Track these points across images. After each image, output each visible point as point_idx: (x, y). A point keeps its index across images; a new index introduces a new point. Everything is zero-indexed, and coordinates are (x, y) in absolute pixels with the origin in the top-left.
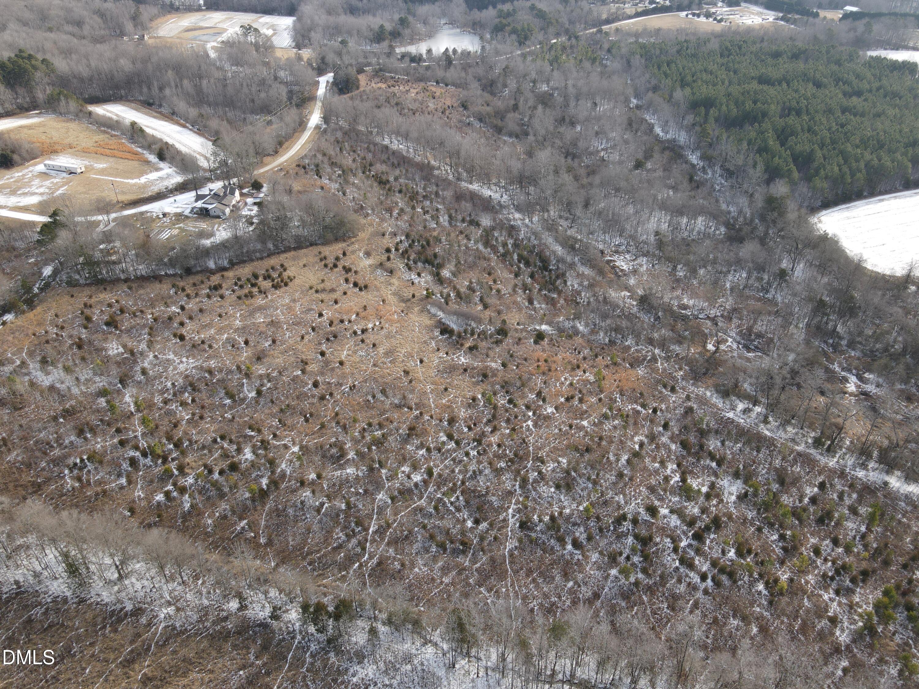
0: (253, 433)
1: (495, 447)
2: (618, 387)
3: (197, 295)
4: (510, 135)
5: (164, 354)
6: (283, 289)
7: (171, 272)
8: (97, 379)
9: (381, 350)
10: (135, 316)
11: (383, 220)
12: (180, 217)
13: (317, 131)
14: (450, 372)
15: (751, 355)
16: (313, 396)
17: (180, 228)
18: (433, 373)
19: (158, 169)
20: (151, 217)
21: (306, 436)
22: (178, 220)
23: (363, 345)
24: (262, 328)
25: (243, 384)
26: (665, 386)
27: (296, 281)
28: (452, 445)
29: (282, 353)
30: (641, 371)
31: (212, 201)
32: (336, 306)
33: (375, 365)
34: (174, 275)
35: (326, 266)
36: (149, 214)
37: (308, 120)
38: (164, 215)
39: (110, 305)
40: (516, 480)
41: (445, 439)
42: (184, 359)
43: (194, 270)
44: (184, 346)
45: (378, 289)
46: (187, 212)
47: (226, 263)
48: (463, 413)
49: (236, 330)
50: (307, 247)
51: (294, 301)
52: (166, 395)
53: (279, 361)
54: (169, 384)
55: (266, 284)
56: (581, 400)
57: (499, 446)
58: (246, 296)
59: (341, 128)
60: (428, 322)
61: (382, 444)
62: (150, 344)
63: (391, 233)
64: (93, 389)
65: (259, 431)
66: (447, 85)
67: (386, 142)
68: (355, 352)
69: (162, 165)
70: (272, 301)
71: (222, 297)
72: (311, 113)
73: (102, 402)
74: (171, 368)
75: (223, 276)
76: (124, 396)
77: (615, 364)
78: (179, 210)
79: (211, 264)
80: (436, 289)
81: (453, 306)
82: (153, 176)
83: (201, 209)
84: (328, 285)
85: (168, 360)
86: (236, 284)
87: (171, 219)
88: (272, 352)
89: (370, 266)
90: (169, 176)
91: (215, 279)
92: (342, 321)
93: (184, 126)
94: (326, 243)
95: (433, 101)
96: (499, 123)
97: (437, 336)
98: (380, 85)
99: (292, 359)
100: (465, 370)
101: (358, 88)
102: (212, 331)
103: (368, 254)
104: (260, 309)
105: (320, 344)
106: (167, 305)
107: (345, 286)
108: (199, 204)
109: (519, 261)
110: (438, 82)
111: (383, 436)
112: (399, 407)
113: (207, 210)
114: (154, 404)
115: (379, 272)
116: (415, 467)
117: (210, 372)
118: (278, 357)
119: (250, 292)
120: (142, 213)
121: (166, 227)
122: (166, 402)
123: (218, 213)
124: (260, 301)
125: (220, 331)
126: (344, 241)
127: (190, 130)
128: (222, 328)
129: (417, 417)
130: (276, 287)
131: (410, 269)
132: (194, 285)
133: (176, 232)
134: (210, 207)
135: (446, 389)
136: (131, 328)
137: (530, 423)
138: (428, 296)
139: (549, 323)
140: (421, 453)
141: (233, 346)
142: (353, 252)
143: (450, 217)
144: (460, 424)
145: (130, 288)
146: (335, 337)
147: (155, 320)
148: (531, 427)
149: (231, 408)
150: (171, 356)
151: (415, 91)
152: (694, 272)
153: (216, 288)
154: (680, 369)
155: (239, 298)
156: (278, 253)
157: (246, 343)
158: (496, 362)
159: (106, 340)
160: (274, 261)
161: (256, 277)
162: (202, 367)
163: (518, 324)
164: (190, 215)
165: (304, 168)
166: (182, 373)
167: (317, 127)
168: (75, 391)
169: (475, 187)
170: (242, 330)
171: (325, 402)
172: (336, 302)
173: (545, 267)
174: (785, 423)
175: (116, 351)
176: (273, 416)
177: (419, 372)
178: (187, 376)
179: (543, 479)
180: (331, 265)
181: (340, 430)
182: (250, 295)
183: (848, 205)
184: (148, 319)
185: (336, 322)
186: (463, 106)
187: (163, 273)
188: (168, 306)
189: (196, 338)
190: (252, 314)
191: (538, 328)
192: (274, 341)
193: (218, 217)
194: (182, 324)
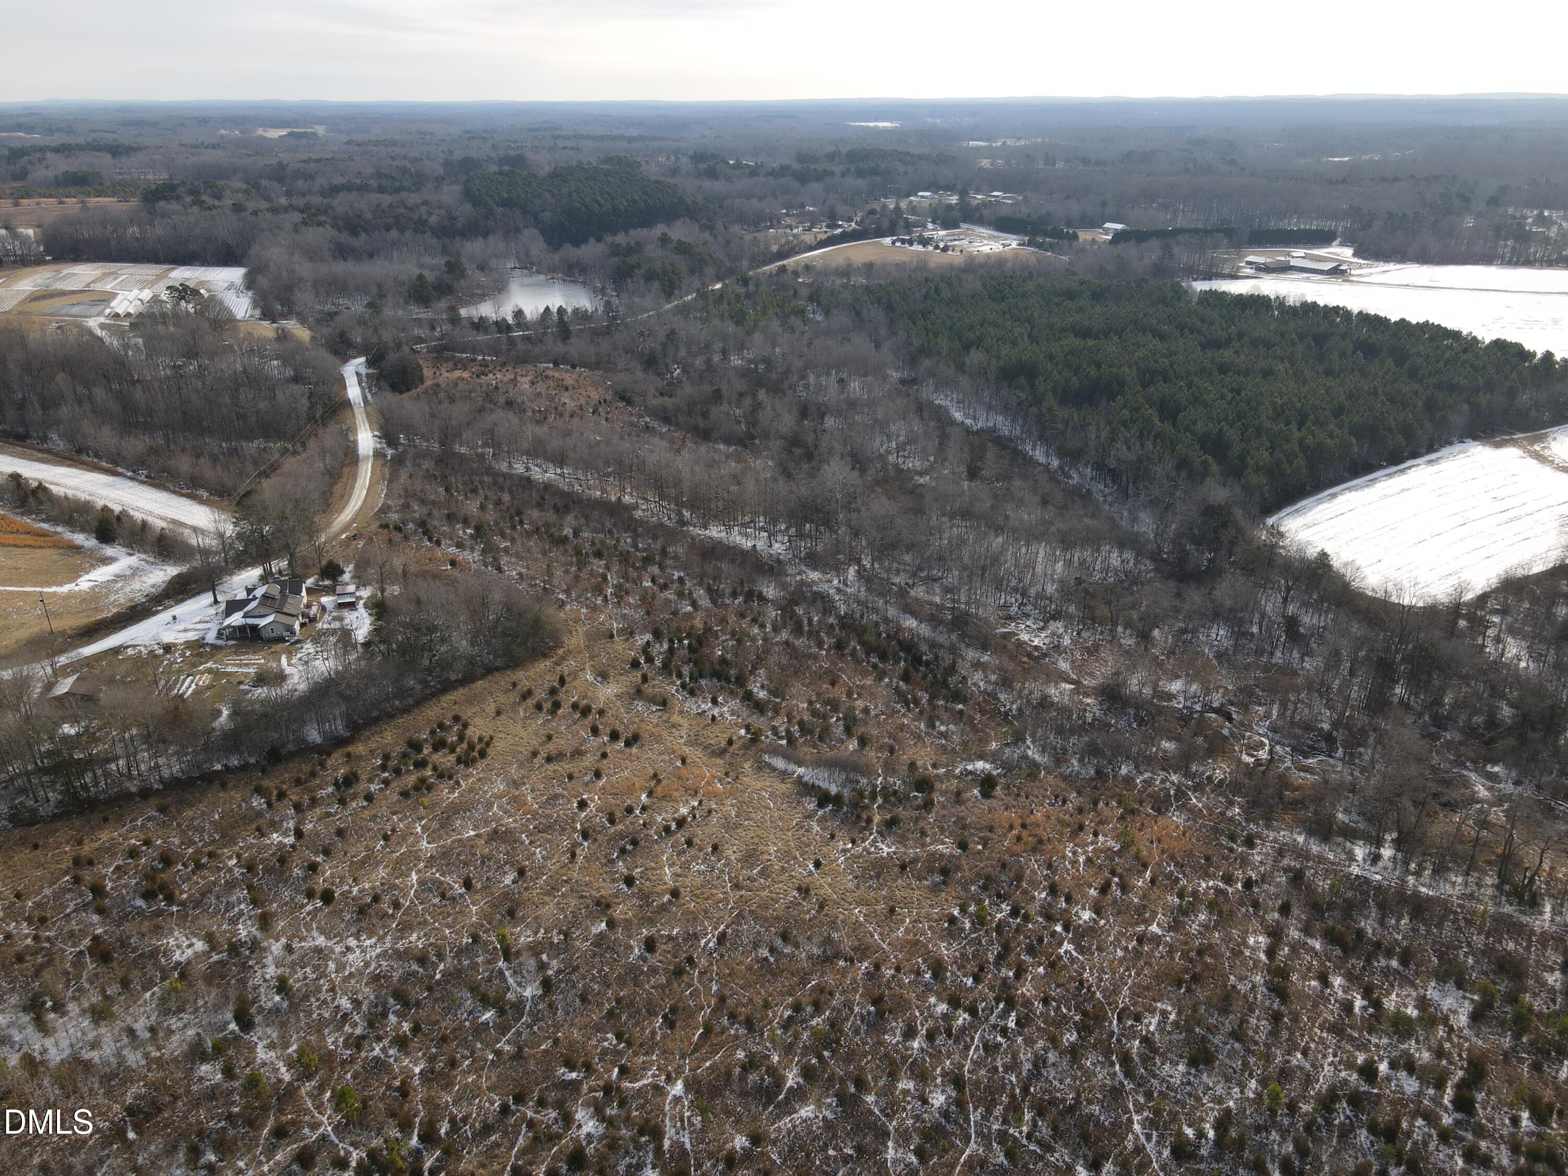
0: (574, 1075)
1: (1039, 1007)
2: (1163, 852)
3: (314, 801)
4: (728, 441)
5: (303, 939)
6: (481, 764)
7: (234, 762)
8: (174, 1023)
9: (732, 852)
10: (199, 866)
11: (594, 609)
12: (198, 647)
13: (381, 461)
14: (878, 876)
15: (1311, 761)
16: (654, 971)
17: (209, 671)
18: (848, 882)
19: (107, 561)
20: (137, 659)
21: (683, 1057)
22: (200, 655)
23: (693, 852)
24: (483, 849)
25: (501, 972)
26: (1232, 838)
27: (499, 745)
28: (963, 1017)
29: (548, 894)
30: (1177, 818)
31: (263, 611)
32: (601, 783)
33: (737, 886)
34: (245, 767)
35: (539, 707)
36: (130, 652)
37: (355, 442)
38: (168, 648)
39: (133, 853)
40: (1112, 1064)
41: (942, 1008)
42: (352, 942)
43: (283, 751)
44: (338, 913)
45: (659, 740)
46: (211, 637)
47: (339, 727)
48: (945, 950)
49: (431, 861)
50: (482, 677)
51: (516, 784)
52: (347, 1028)
53: (549, 910)
54: (345, 1003)
55: (445, 759)
56: (1125, 887)
57: (1046, 1001)
58: (417, 788)
59: (427, 454)
60: (784, 787)
61: (837, 1042)
62: (265, 922)
63: (621, 631)
64: (175, 1046)
65: (588, 1068)
66: (574, 367)
67: (519, 468)
68: (686, 866)
69: (109, 551)
70: (471, 790)
71: (369, 798)
72: (353, 430)
73: (211, 1073)
74: (332, 966)
75: (349, 755)
76: (252, 1048)
77: (1132, 812)
78: (192, 636)
79: (314, 735)
80: (758, 722)
81: (806, 751)
82: (102, 574)
83: (242, 628)
84: (562, 743)
85: (318, 950)
86: (384, 768)
87: (183, 655)
88: (526, 895)
89: (619, 696)
90: (135, 572)
91: (337, 766)
92: (630, 810)
93: (115, 474)
94: (514, 663)
95: (566, 394)
96: (702, 423)
97: (815, 812)
98: (457, 373)
99: (573, 902)
100: (903, 867)
101: (422, 381)
102: (382, 872)
103: (603, 676)
104: (456, 809)
105: (612, 862)
106: (261, 833)
107: (593, 743)
108: (236, 619)
109: (868, 655)
110: (556, 364)
111: (832, 1026)
112: (827, 960)
113: (254, 628)
114: (331, 1054)
115: (640, 706)
116: (922, 1076)
117: (422, 960)
118: (544, 903)
119: (422, 780)
120: (116, 651)
121: (179, 671)
122: (357, 1043)
123: (279, 631)
124: (447, 795)
125: (400, 867)
126: (545, 656)
127: (132, 479)
128: (399, 862)
129: (869, 976)
130: (466, 761)
131: (692, 693)
132: (298, 782)
133: (205, 680)
134: (263, 622)
135: (892, 910)
136: (203, 895)
137: (1067, 946)
138: (755, 740)
139: (981, 757)
140: (916, 1045)
141: (443, 896)
142: (574, 675)
143: (709, 590)
144: (953, 973)
145: (162, 809)
146: (635, 843)
147: (250, 868)
148: (1075, 954)
149: (503, 1029)
150: (321, 941)
151: (527, 380)
152: (1144, 637)
153: (350, 780)
154: (1231, 803)
155: (405, 794)
156: (433, 695)
157: (468, 884)
158: (943, 843)
159: (158, 930)
160: (433, 712)
161: (416, 746)
162: (396, 951)
163: (934, 766)
164: (220, 642)
165: (398, 529)
166: (360, 973)
167: (378, 454)
168: (134, 1058)
169: (715, 532)
170: (443, 858)
171: (685, 978)
172: (598, 775)
173: (916, 660)
174: (1439, 871)
175: (190, 952)
176: (599, 1028)
177: (824, 885)
178: (376, 978)
179: (1155, 1051)
180: (547, 706)
181: (742, 1031)
182: (423, 786)
183: (1295, 508)
184: (230, 870)
185: (618, 814)
186: (622, 398)
187: (218, 767)
188: (263, 835)
189: (355, 890)
190: (445, 823)
191: (970, 767)
192: (521, 872)
193: (281, 640)
194: (313, 868)
